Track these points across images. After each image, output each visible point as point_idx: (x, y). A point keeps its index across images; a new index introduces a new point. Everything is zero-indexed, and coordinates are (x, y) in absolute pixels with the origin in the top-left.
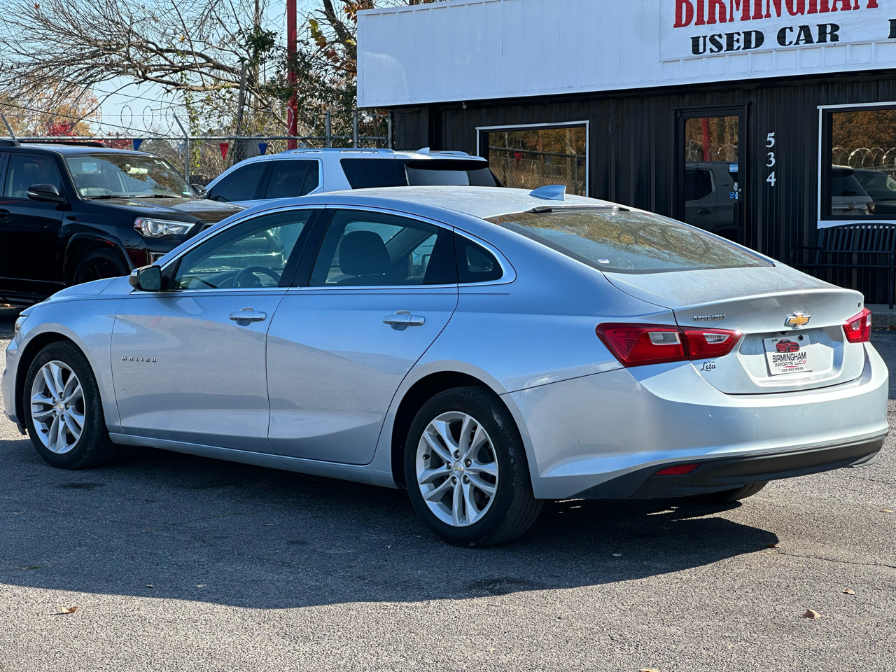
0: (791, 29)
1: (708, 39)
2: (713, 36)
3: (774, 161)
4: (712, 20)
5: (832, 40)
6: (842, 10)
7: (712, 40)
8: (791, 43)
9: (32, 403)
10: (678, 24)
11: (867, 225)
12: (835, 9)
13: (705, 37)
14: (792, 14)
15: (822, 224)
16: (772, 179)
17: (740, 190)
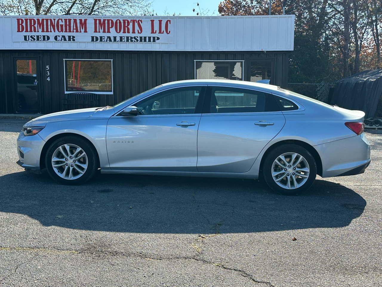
0: (59, 36)
1: (30, 37)
2: (32, 36)
3: (49, 74)
4: (31, 31)
5: (73, 41)
6: (76, 32)
7: (31, 37)
8: (59, 40)
9: (52, 161)
10: (19, 31)
11: (81, 93)
12: (73, 32)
13: (29, 36)
14: (59, 32)
15: (66, 93)
16: (49, 79)
17: (38, 82)
